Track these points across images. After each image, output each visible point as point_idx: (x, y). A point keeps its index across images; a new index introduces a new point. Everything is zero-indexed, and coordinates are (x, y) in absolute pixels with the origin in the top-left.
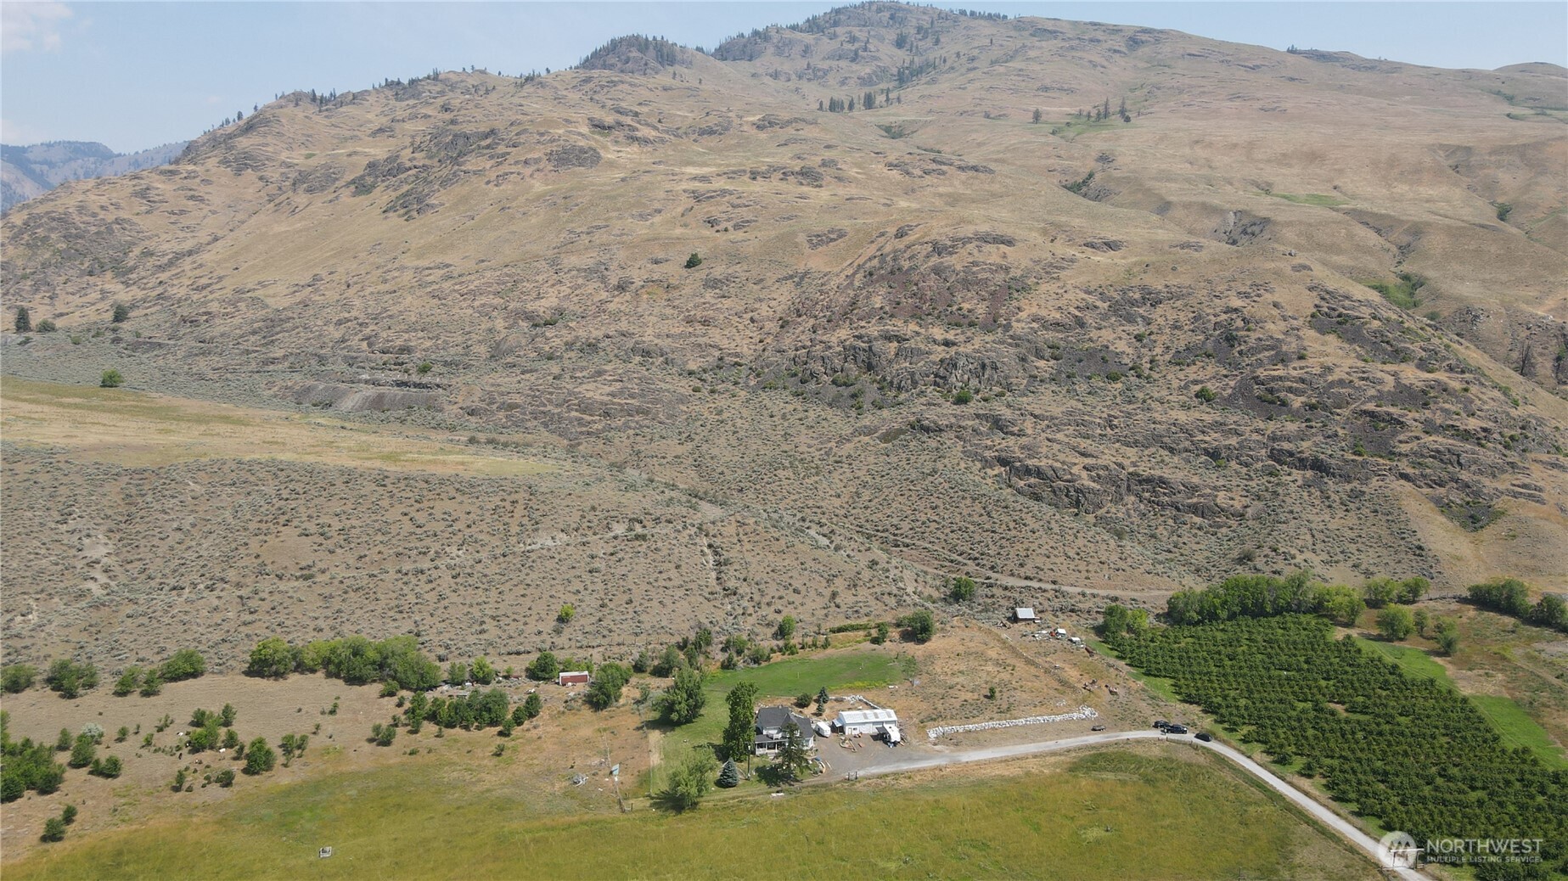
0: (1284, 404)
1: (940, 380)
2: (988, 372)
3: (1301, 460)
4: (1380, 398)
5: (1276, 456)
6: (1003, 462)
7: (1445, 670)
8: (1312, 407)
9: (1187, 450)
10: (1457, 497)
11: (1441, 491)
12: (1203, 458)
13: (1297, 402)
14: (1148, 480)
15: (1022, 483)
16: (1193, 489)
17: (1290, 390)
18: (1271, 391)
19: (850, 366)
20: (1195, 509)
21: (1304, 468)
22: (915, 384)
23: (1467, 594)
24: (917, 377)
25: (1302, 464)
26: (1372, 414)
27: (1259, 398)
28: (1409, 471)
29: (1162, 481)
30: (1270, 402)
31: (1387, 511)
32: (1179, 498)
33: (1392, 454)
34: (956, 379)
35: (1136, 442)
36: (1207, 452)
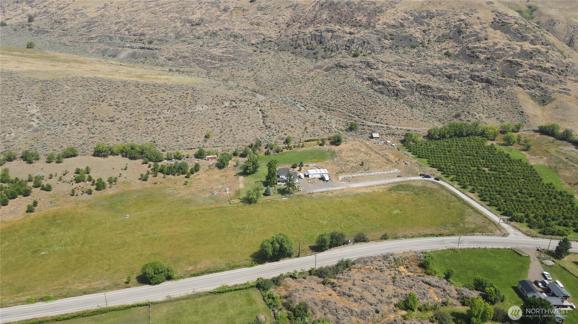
0: (477, 57)
1: (347, 48)
2: (366, 45)
3: (482, 79)
4: (514, 55)
5: (473, 78)
6: (370, 79)
7: (526, 156)
8: (488, 59)
9: (439, 75)
10: (538, 93)
11: (533, 91)
12: (445, 78)
13: (482, 57)
14: (424, 87)
15: (377, 87)
16: (440, 90)
17: (480, 52)
18: (473, 52)
19: (313, 42)
20: (441, 98)
21: (483, 82)
22: (338, 49)
23: (537, 129)
24: (339, 46)
25: (482, 81)
26: (510, 62)
27: (468, 55)
28: (522, 83)
29: (429, 87)
30: (472, 57)
31: (512, 98)
32: (435, 93)
33: (516, 77)
34: (353, 47)
35: (420, 72)
36: (447, 76)
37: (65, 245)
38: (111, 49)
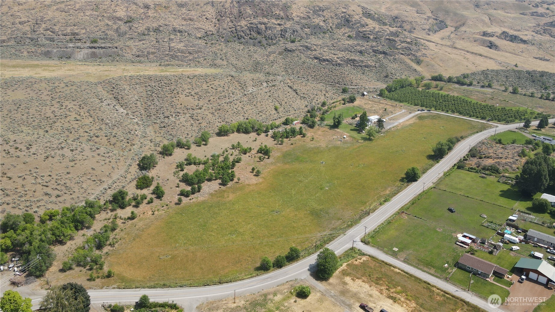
0: (369, 38)
1: (282, 36)
2: (295, 33)
3: (380, 52)
4: (388, 35)
5: (374, 51)
6: (316, 58)
7: (441, 92)
8: (376, 38)
9: (354, 52)
10: (413, 58)
11: (410, 57)
12: (358, 53)
13: (372, 37)
14: (351, 60)
15: (324, 64)
16: (362, 61)
17: (369, 34)
18: (365, 34)
20: (365, 66)
21: (381, 54)
22: (276, 37)
23: (430, 78)
24: (276, 35)
25: (381, 53)
26: (389, 39)
27: (362, 36)
28: (402, 52)
29: (355, 60)
30: (365, 37)
31: (402, 62)
32: (360, 64)
33: (397, 49)
34: (287, 35)
35: (343, 50)
36: (359, 52)
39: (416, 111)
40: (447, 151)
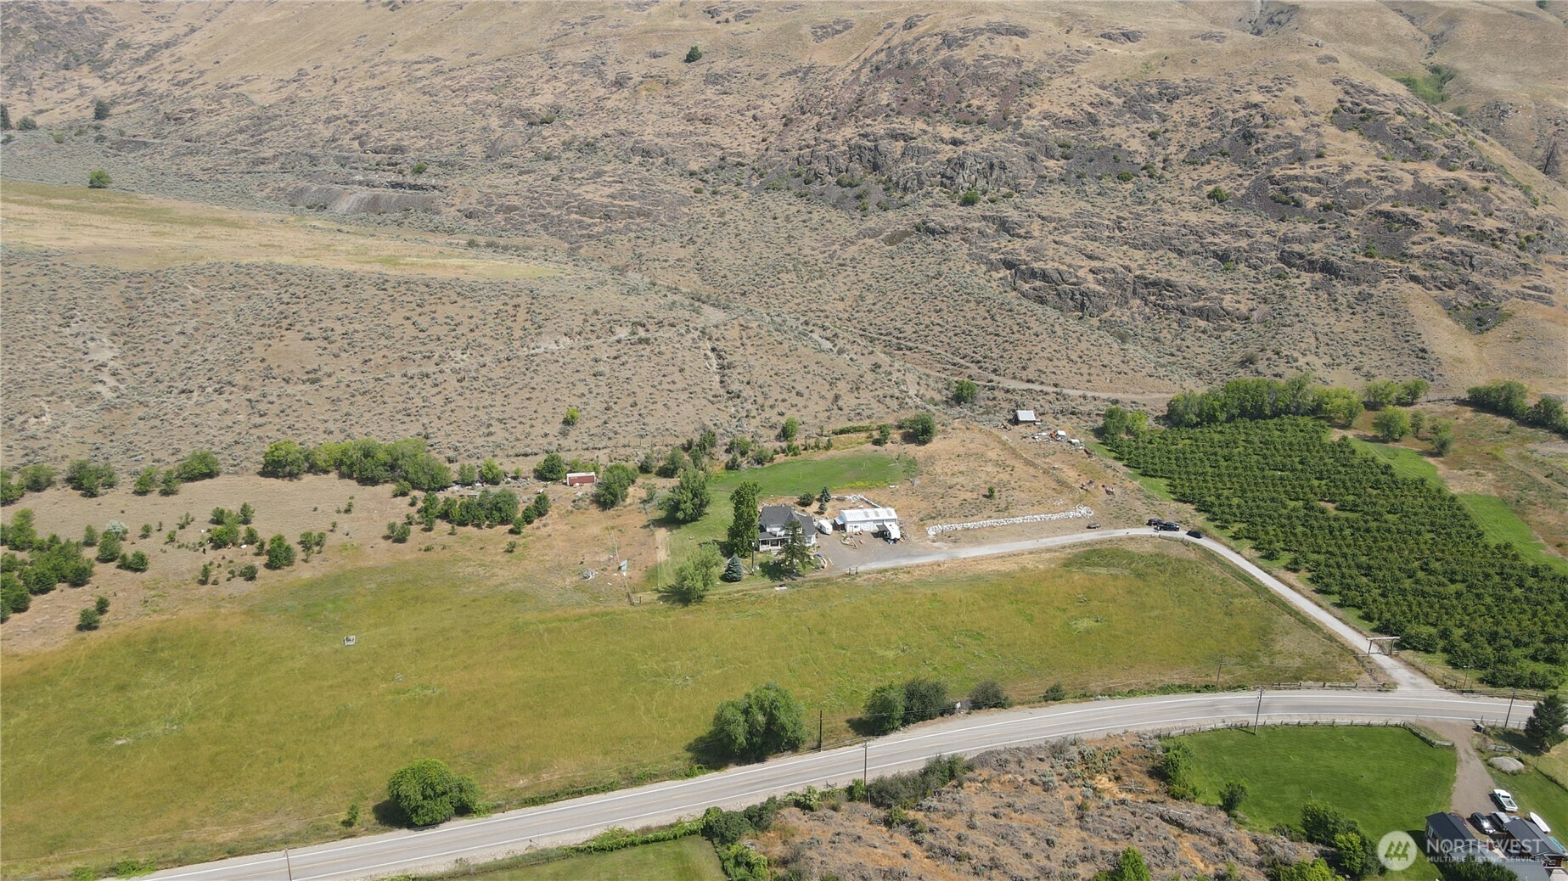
0: (1298, 204)
1: (947, 181)
2: (996, 173)
3: (1311, 262)
4: (1396, 198)
5: (1286, 258)
6: (1009, 265)
7: (1436, 470)
8: (1327, 208)
9: (1195, 253)
10: (1465, 299)
11: (1451, 293)
12: (1212, 261)
13: (1311, 202)
14: (1155, 284)
15: (1027, 286)
16: (1199, 292)
17: (1305, 190)
18: (1286, 191)
19: (855, 165)
20: (1200, 313)
21: (1314, 270)
22: (921, 184)
23: (1465, 396)
24: (924, 177)
25: (1312, 266)
26: (1387, 215)
27: (1273, 198)
28: (1420, 273)
29: (1169, 285)
30: (1283, 203)
31: (1394, 314)
32: (1184, 301)
33: (1404, 256)
34: (963, 179)
35: (1144, 245)
36: (1216, 255)
37: (182, 718)
38: (314, 188)
39: (1139, 522)
40: (897, 724)
